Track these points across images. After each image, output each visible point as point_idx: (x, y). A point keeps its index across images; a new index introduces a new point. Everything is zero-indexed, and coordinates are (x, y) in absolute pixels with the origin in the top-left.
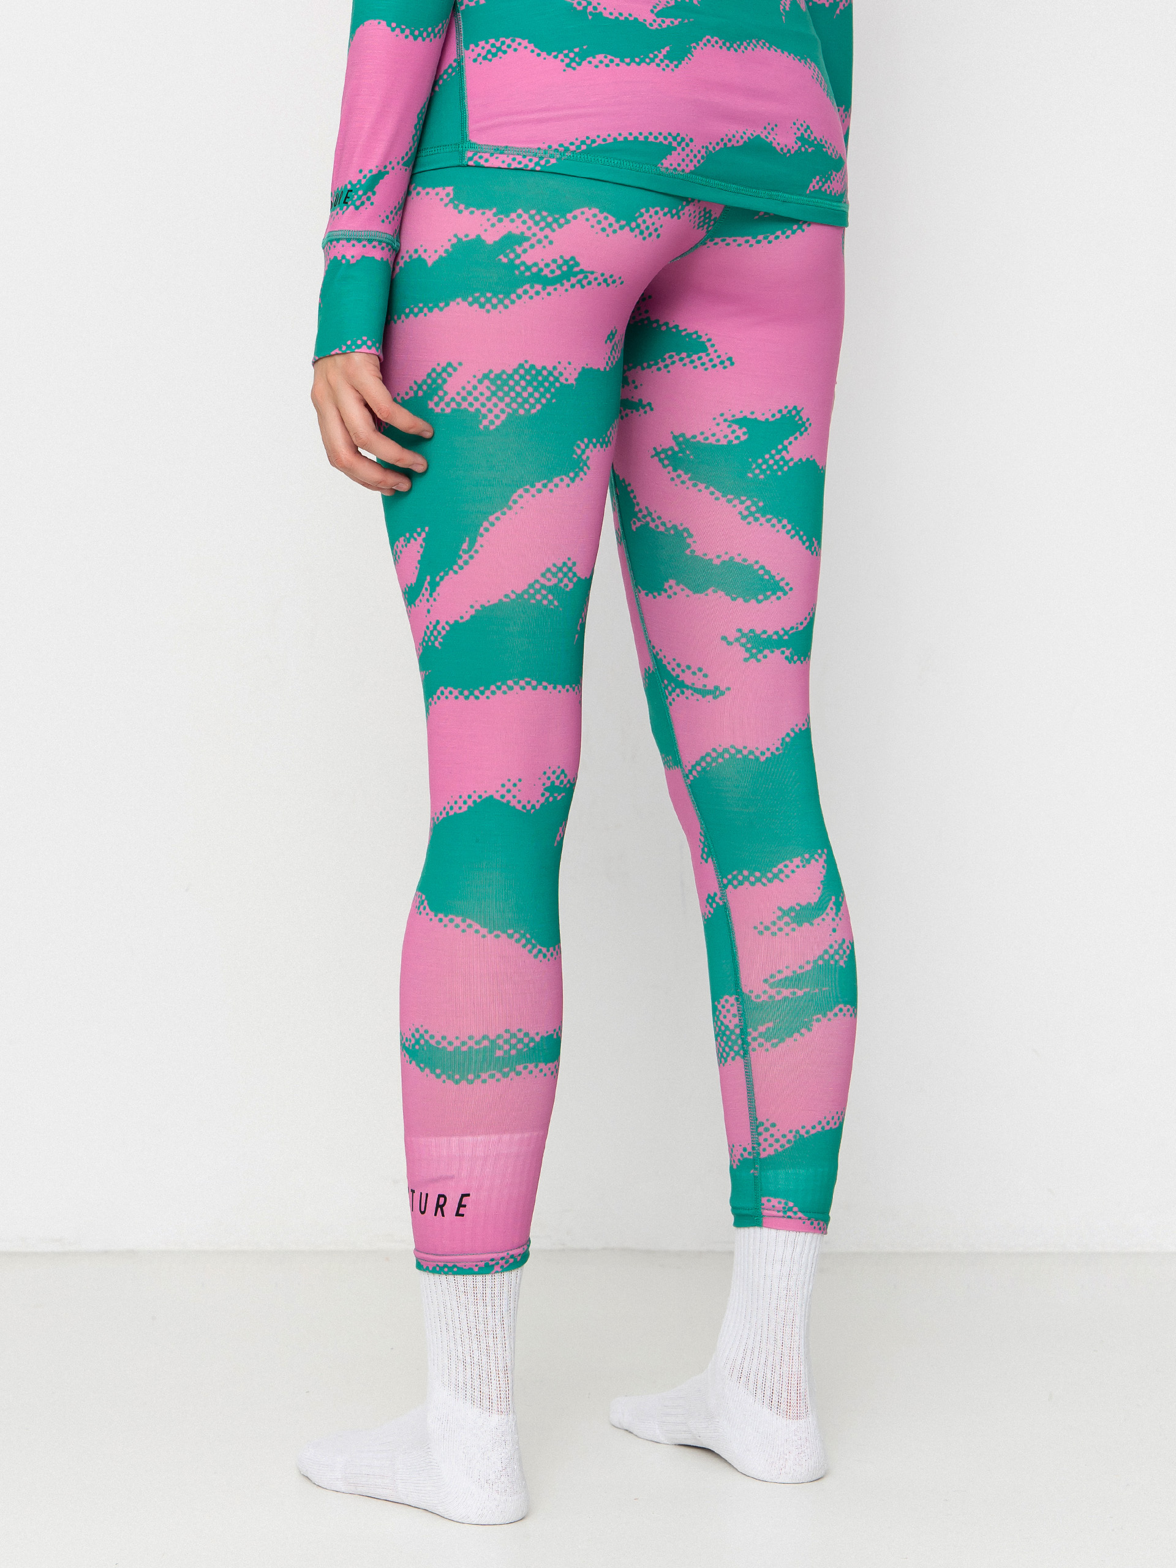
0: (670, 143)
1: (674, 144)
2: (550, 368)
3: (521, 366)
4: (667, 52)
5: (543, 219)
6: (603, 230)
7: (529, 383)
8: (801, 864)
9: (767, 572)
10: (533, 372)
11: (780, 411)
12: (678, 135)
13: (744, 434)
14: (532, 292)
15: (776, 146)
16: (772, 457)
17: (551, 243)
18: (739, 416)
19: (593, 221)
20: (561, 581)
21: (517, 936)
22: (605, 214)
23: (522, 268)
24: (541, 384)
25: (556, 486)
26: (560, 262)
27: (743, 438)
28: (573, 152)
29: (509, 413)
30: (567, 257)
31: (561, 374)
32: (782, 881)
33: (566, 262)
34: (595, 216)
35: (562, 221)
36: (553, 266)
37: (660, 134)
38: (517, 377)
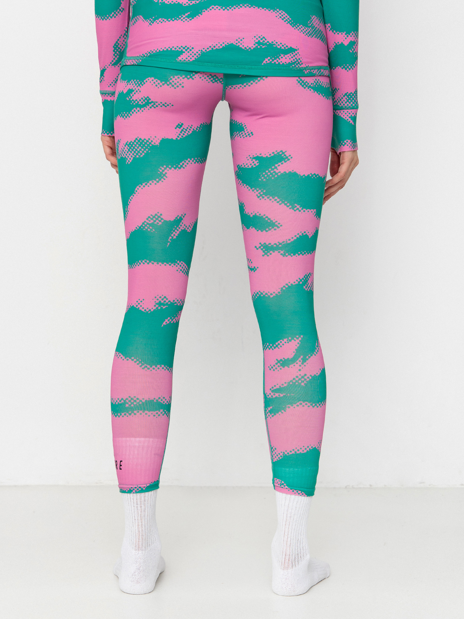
0: (182, 50)
1: (184, 50)
2: (147, 139)
3: (136, 139)
4: (188, 14)
5: (138, 82)
6: (156, 86)
7: (140, 145)
8: (287, 342)
9: (269, 219)
10: (141, 141)
11: (273, 153)
12: (186, 46)
13: (257, 163)
14: (137, 111)
15: (242, 47)
16: (269, 172)
17: (140, 91)
18: (255, 156)
19: (152, 82)
20: (155, 221)
21: (135, 360)
22: (156, 80)
23: (133, 102)
24: (144, 145)
25: (151, 184)
26: (144, 99)
27: (257, 164)
28: (146, 57)
29: (133, 157)
30: (146, 97)
31: (152, 141)
32: (279, 348)
33: (146, 99)
34: (153, 80)
35: (143, 83)
36: (142, 101)
37: (177, 47)
38: (135, 143)
